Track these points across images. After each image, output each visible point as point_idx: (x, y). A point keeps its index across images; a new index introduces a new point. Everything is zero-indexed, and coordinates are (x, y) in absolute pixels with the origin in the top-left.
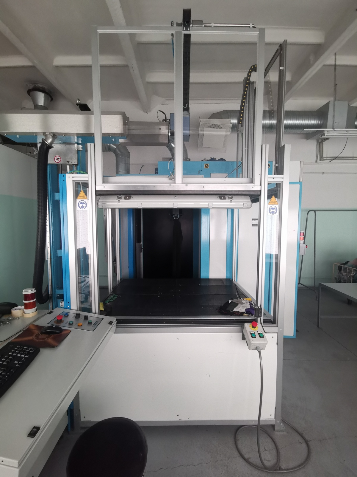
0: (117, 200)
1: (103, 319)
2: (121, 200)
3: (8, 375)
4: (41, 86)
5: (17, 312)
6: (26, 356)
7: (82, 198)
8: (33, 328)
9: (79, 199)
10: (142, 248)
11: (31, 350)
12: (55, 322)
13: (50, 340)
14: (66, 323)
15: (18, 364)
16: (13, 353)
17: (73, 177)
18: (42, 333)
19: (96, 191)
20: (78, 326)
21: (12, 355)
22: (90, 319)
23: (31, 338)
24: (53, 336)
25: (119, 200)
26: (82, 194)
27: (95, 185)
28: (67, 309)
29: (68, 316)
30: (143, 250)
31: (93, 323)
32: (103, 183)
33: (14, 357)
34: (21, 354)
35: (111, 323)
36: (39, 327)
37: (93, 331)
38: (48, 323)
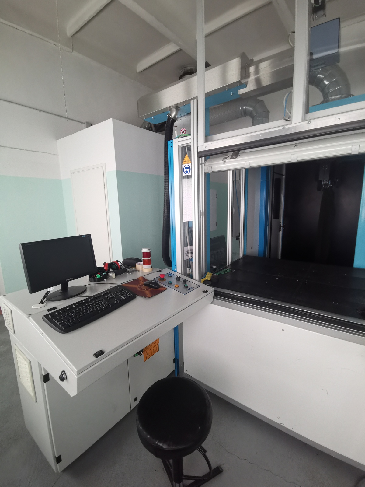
0: (223, 161)
1: (200, 286)
2: (226, 161)
3: (106, 307)
4: (189, 68)
5: (139, 266)
6: (124, 298)
7: (186, 162)
8: (141, 279)
9: (184, 164)
10: (282, 226)
11: (129, 294)
12: (159, 279)
13: (147, 292)
14: (167, 282)
15: (116, 302)
16: (117, 293)
17: (179, 142)
18: (145, 285)
19: (198, 153)
20: (175, 287)
21: (116, 294)
22: (188, 283)
23: (135, 286)
24: (151, 289)
25: (224, 161)
26: (187, 158)
27: (198, 146)
28: (174, 271)
29: (171, 276)
30: (283, 229)
31: (189, 288)
32: (205, 143)
33: (116, 295)
34: (122, 295)
35: (205, 292)
36: (145, 280)
37: (185, 294)
38: (153, 279)
